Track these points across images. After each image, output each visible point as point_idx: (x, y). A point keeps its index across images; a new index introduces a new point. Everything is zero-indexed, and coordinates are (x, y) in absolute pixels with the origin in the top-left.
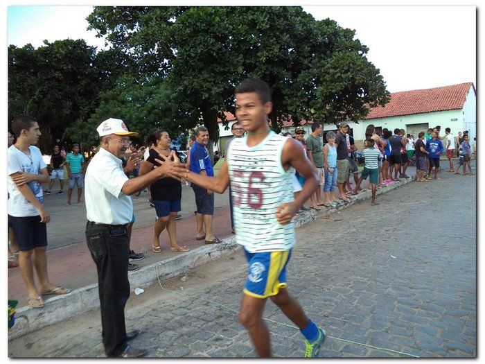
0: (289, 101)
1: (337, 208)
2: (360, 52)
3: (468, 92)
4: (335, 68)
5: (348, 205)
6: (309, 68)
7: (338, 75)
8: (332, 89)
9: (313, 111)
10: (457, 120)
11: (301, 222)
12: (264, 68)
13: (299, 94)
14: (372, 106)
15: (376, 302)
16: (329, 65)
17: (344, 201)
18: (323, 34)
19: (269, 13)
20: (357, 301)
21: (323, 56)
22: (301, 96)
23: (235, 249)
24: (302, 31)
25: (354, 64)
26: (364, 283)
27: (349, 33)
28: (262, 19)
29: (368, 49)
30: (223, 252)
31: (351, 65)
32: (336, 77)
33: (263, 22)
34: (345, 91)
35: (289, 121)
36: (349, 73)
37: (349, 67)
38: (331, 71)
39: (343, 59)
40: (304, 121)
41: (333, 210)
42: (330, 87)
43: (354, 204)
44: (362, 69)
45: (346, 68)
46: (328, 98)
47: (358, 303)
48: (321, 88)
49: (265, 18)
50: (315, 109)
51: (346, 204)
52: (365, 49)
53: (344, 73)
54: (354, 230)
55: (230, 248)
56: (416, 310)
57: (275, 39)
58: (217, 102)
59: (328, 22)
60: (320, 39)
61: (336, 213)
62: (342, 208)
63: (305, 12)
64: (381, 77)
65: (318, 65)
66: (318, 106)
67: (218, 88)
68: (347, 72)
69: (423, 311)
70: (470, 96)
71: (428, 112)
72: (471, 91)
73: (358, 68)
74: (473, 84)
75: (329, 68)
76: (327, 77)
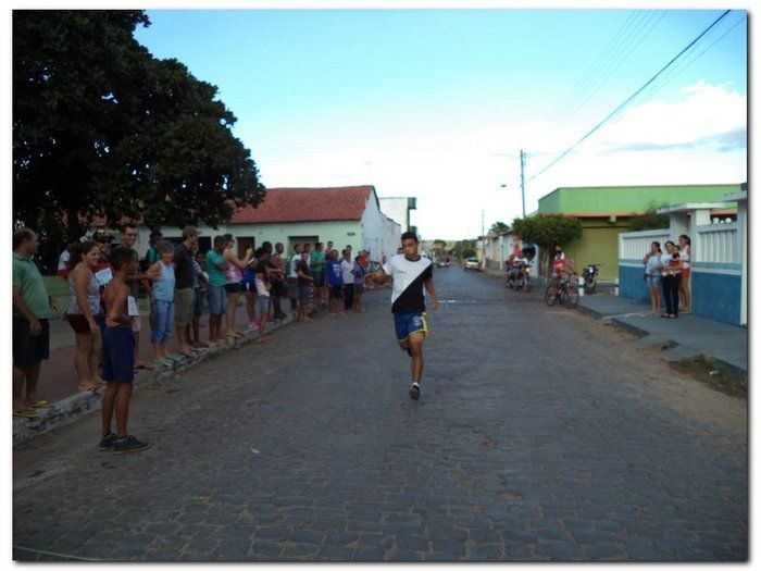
0: (100, 185)
1: (174, 369)
2: (223, 122)
3: (368, 198)
4: (181, 139)
5: (194, 362)
7: (186, 150)
8: (174, 172)
9: (141, 205)
10: (354, 234)
12: (54, 119)
13: (118, 173)
14: (238, 205)
15: (220, 540)
16: (170, 133)
17: (188, 357)
18: (164, 82)
19: (70, 28)
20: (187, 545)
21: (162, 116)
22: (123, 178)
24: (127, 69)
25: (212, 137)
26: (203, 507)
27: (208, 90)
28: (54, 33)
29: (235, 120)
31: (206, 138)
32: (182, 152)
33: (55, 39)
34: (194, 179)
35: (102, 216)
36: (203, 151)
37: (204, 141)
38: (175, 143)
39: (194, 126)
40: (125, 220)
41: (167, 374)
42: (171, 168)
43: (203, 361)
44: (225, 147)
45: (198, 142)
46: (169, 184)
47: (188, 549)
48: (157, 167)
49: (59, 33)
50: (145, 201)
51: (189, 363)
52: (231, 119)
53: (195, 149)
54: (198, 407)
56: (281, 544)
57: (76, 73)
59: (173, 66)
60: (158, 88)
61: (172, 377)
62: (183, 368)
63: (136, 42)
64: (252, 162)
65: (154, 129)
66: (151, 196)
68: (199, 147)
69: (294, 544)
70: (370, 204)
71: (318, 221)
72: (372, 196)
73: (218, 144)
74: (373, 188)
75: (170, 138)
76: (168, 152)
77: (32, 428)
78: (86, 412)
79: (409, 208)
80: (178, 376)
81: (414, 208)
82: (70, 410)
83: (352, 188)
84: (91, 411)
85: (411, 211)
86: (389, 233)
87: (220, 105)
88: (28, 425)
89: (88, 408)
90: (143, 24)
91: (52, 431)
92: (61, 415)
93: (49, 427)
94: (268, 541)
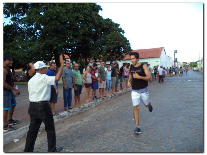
0: (92, 52)
1: (111, 97)
2: (121, 33)
3: (162, 51)
4: (111, 39)
5: (116, 96)
6: (100, 38)
7: (113, 41)
8: (110, 47)
9: (102, 56)
10: (158, 61)
11: (96, 104)
12: (82, 37)
13: (96, 48)
14: (126, 55)
15: (126, 141)
16: (109, 37)
17: (114, 94)
18: (106, 24)
19: (84, 14)
20: (117, 141)
21: (106, 33)
22: (97, 50)
23: (66, 117)
24: (98, 22)
25: (119, 37)
26: (121, 132)
27: (117, 25)
28: (81, 16)
29: (125, 32)
30: (59, 119)
31: (117, 38)
32: (111, 42)
33: (81, 17)
34: (115, 48)
35: (92, 59)
36: (117, 41)
37: (117, 39)
38: (110, 40)
39: (114, 35)
40: (98, 60)
41: (110, 99)
42: (109, 46)
43: (118, 96)
44: (122, 40)
45: (115, 39)
46: (108, 50)
48: (105, 47)
49: (82, 16)
50: (103, 55)
51: (115, 96)
52: (123, 32)
54: (118, 107)
55: (63, 117)
56: (142, 144)
57: (86, 25)
58: (60, 50)
59: (108, 20)
60: (105, 26)
61: (111, 99)
62: (113, 97)
63: (99, 15)
64: (129, 43)
65: (104, 37)
66: (104, 54)
67: (61, 44)
68: (116, 40)
69: (145, 144)
70: (163, 52)
71: (148, 58)
72: (163, 50)
73: (120, 39)
74: (164, 48)
75: (108, 39)
76: (108, 42)
77: (80, 110)
78: (91, 107)
79: (175, 53)
80: (112, 99)
81: (177, 53)
82: (88, 106)
83: (157, 48)
84: (92, 107)
85: (175, 54)
86: (169, 61)
87: (121, 29)
88: (79, 109)
89: (92, 106)
90: (101, 10)
91: (84, 111)
92: (86, 107)
93: (83, 110)
94: (138, 143)
